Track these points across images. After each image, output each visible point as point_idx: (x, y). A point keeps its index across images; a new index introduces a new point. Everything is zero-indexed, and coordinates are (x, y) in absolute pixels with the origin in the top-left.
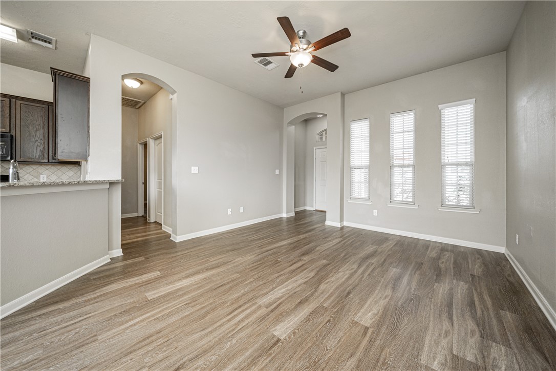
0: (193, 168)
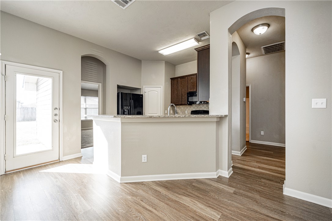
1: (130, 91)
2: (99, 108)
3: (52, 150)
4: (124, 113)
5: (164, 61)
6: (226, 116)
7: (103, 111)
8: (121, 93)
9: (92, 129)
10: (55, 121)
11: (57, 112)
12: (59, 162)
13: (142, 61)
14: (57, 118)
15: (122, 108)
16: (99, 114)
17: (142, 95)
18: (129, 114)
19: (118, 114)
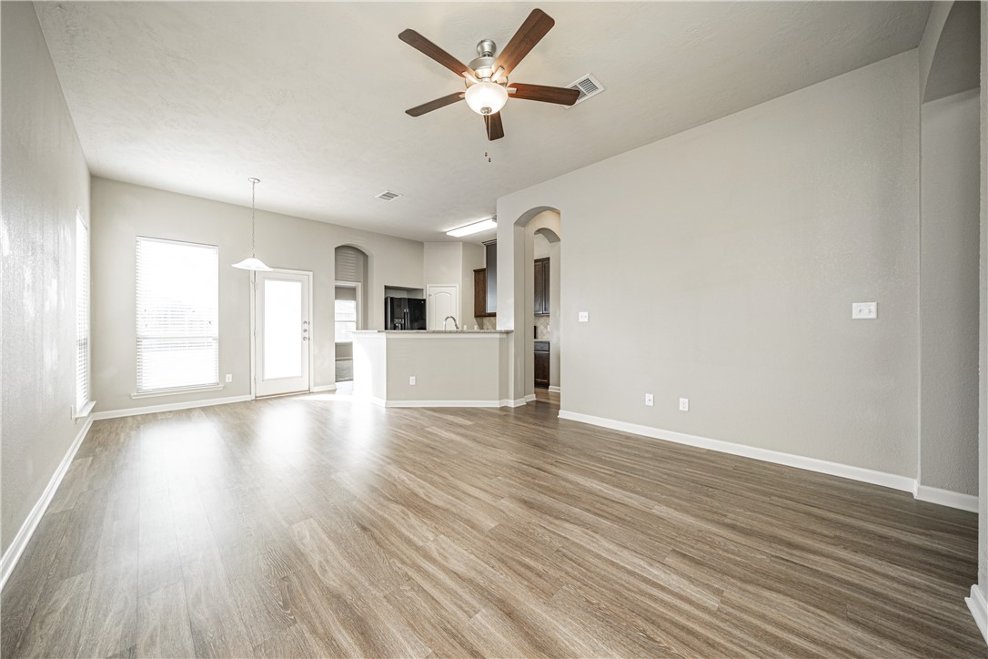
0: (581, 314)
1: (406, 293)
2: (357, 322)
3: (302, 377)
4: (395, 328)
5: (461, 243)
6: (512, 331)
7: (364, 324)
8: (391, 298)
9: (352, 359)
10: (305, 338)
11: (306, 326)
12: (309, 392)
13: (425, 244)
14: (306, 335)
15: (392, 321)
16: (357, 329)
17: (424, 300)
18: (403, 328)
19: (386, 328)
